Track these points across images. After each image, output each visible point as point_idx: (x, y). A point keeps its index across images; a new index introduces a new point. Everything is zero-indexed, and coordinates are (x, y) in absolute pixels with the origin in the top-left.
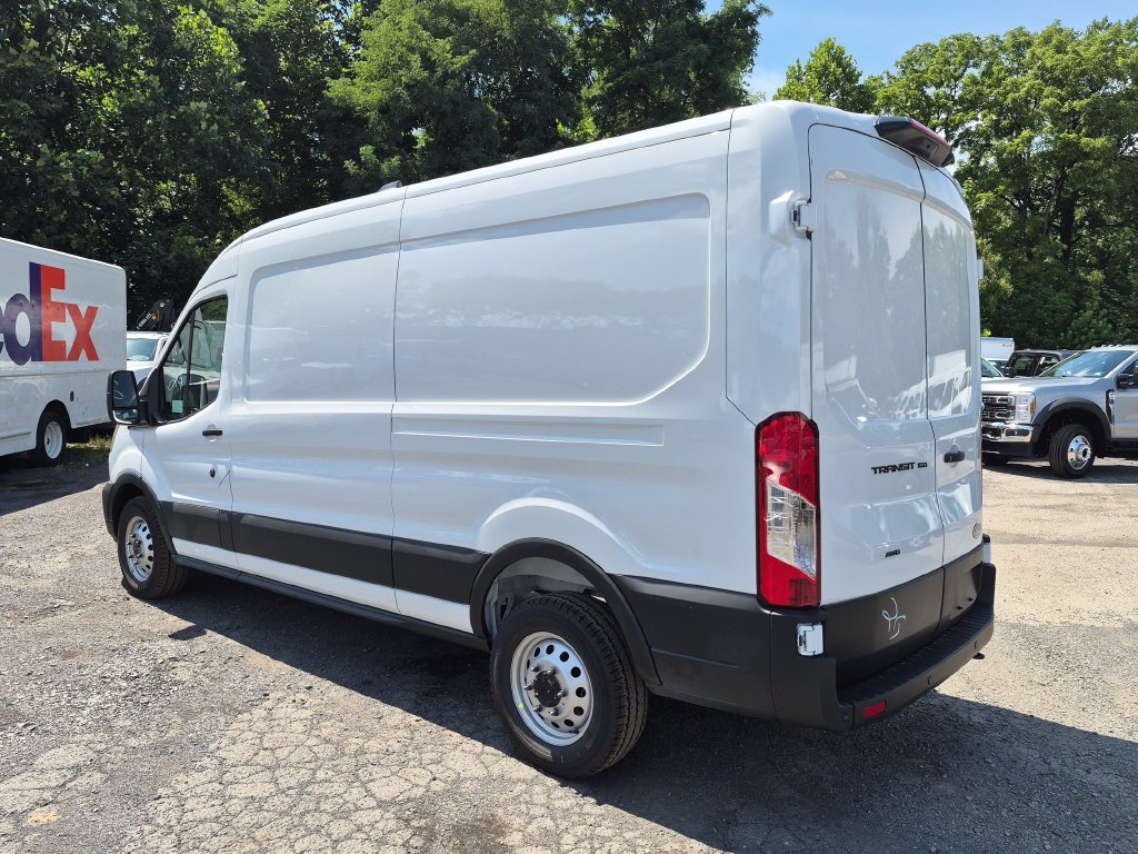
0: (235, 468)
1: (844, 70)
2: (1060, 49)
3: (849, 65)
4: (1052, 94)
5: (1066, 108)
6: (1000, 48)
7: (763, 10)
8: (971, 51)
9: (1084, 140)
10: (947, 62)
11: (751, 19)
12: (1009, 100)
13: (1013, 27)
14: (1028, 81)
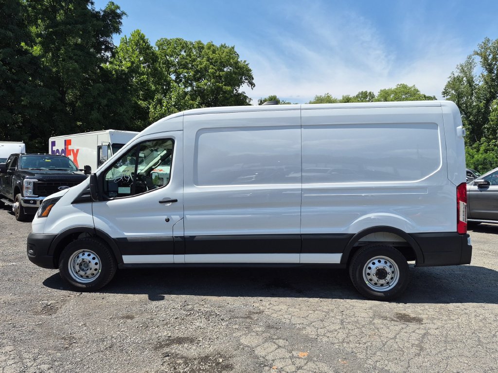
0: (187, 216)
1: (146, 44)
2: (214, 52)
3: (147, 42)
4: (213, 69)
5: (217, 74)
6: (193, 47)
7: (123, 13)
8: (185, 46)
9: (224, 87)
10: (175, 48)
11: (119, 16)
12: (199, 68)
13: (197, 40)
14: (205, 62)
